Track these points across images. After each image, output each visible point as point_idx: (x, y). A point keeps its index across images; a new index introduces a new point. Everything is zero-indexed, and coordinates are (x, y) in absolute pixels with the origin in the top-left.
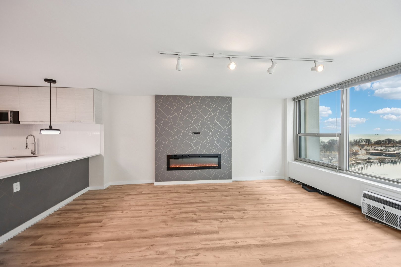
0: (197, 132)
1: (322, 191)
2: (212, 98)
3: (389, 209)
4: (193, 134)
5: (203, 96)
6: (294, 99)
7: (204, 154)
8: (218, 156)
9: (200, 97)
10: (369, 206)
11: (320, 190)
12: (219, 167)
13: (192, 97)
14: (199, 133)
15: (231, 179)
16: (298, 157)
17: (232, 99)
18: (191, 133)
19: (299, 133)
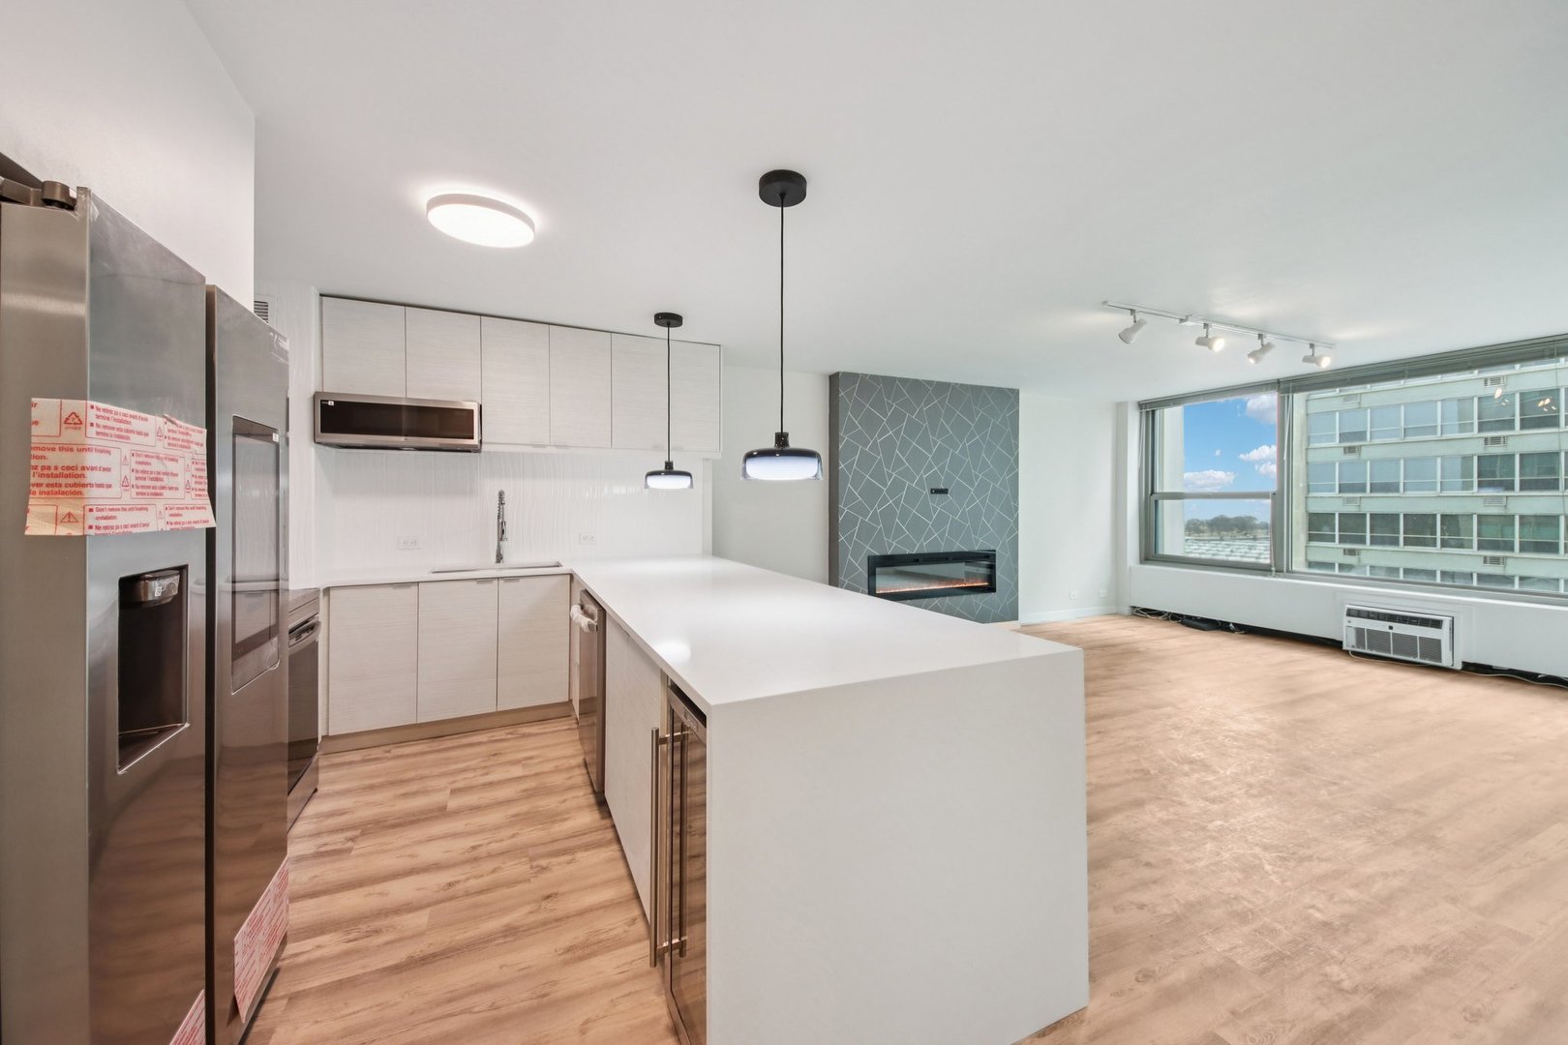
0: (942, 487)
1: (1234, 624)
2: (976, 390)
3: (1401, 629)
4: (932, 493)
5: (957, 384)
6: (1141, 405)
7: (958, 550)
8: (988, 558)
9: (948, 384)
10: (1360, 632)
11: (1229, 623)
12: (991, 588)
13: (930, 383)
14: (944, 491)
15: (1017, 619)
16: (1150, 554)
17: (1022, 396)
18: (927, 491)
19: (1153, 492)
